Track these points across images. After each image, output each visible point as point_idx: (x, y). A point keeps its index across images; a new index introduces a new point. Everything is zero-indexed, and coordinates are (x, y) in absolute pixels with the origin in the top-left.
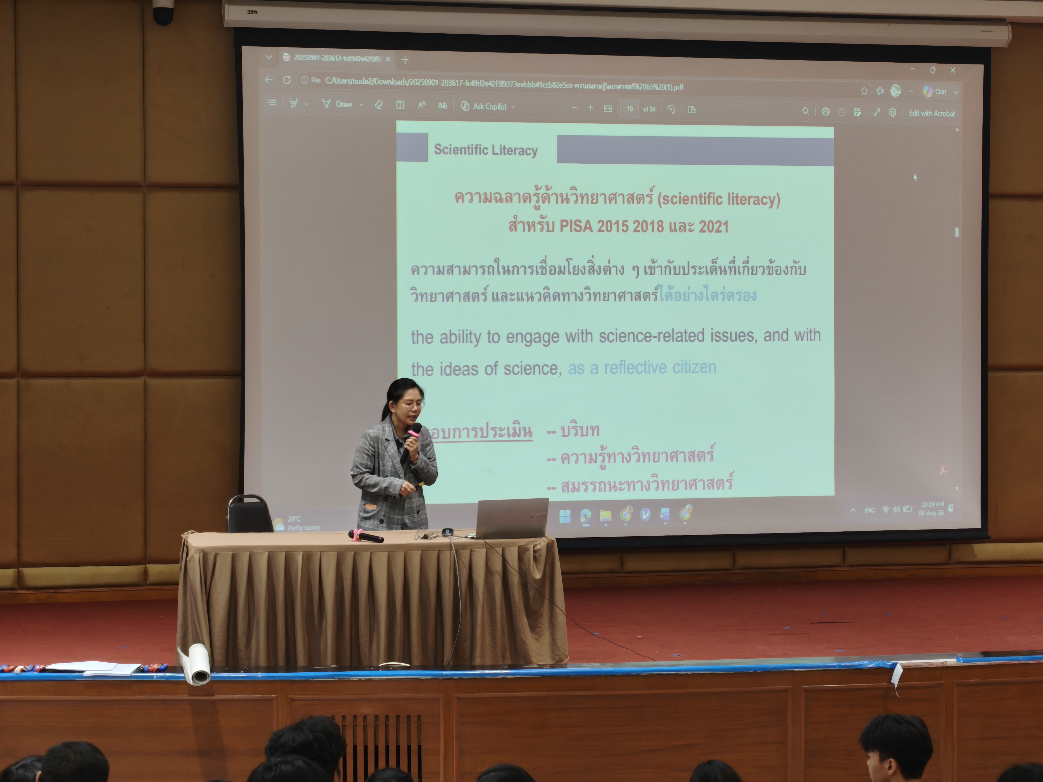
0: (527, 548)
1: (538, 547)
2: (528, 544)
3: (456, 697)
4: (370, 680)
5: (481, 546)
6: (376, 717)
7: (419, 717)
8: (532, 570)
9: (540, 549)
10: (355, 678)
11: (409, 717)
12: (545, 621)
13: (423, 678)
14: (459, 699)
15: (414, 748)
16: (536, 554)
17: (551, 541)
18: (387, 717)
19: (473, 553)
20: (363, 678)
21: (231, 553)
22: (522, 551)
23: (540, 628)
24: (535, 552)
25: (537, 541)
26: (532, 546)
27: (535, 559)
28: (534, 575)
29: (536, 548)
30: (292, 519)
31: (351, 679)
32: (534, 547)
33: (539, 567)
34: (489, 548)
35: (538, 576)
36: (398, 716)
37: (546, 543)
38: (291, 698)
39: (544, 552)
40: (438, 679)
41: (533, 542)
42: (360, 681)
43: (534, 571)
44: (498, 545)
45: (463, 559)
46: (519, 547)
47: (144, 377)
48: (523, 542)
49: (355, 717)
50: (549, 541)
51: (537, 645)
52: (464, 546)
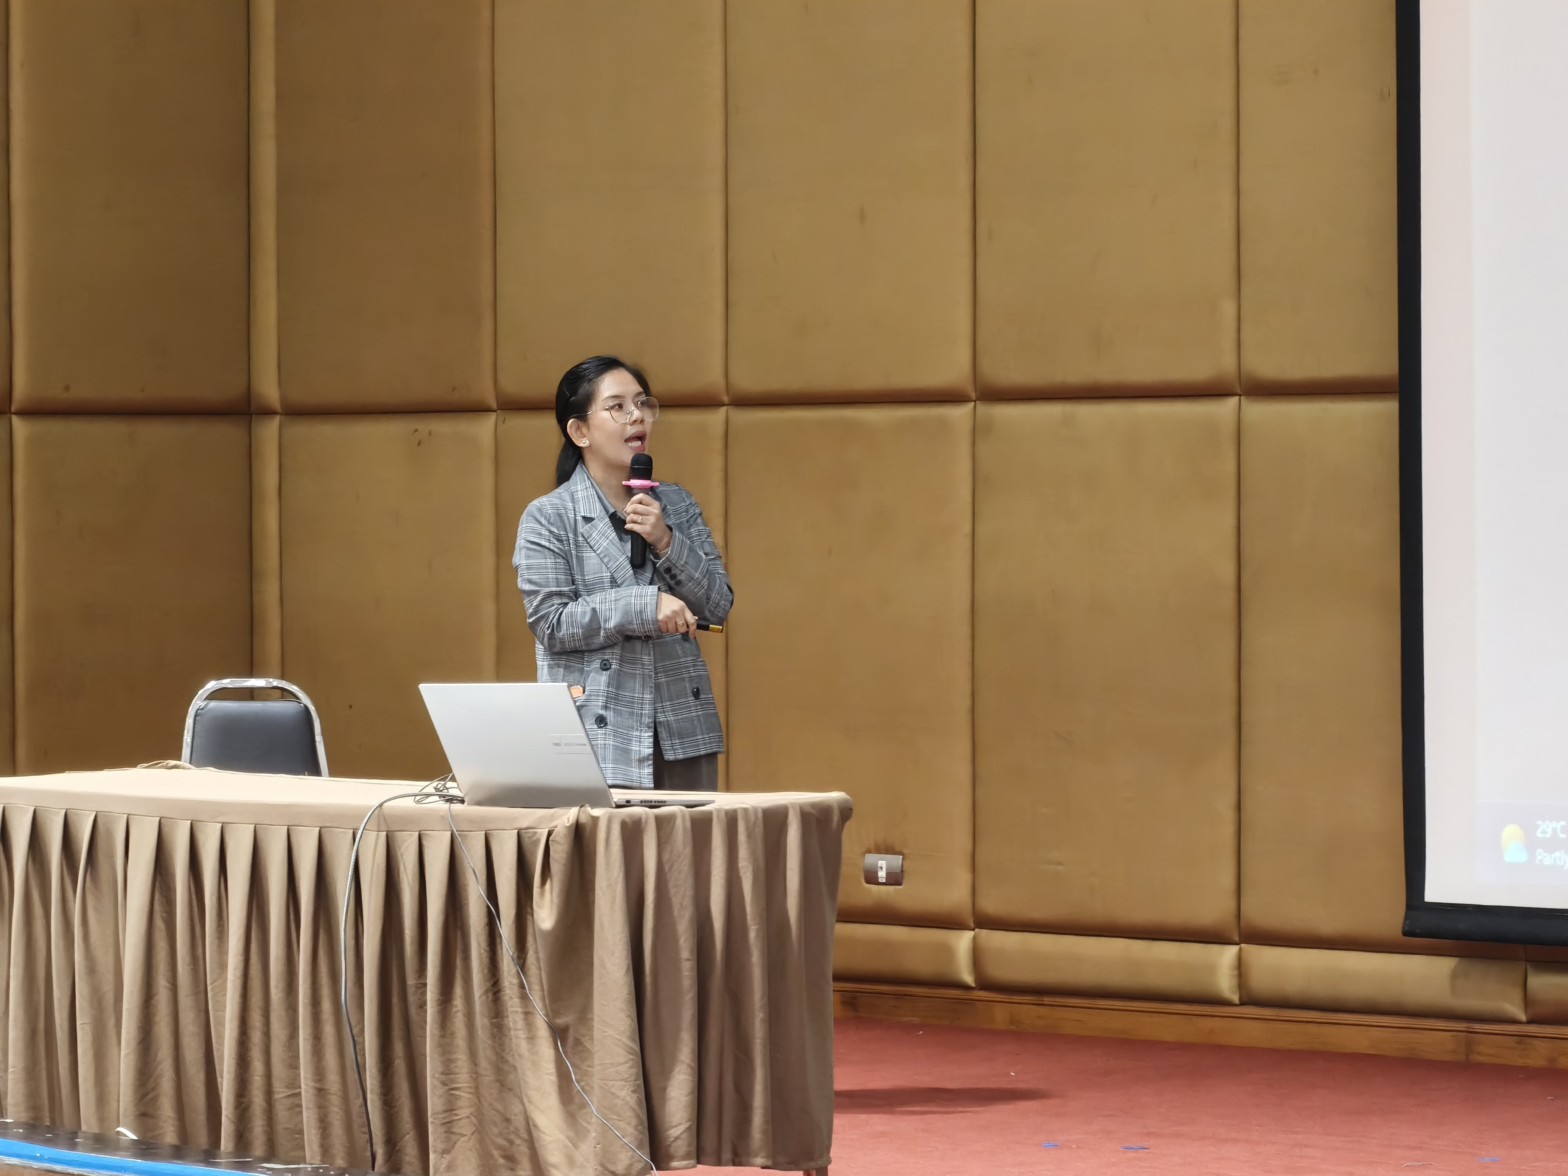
0: (538, 836)
1: (554, 834)
2: (540, 821)
5: (439, 821)
9: (557, 838)
16: (550, 857)
17: (590, 819)
19: (424, 842)
22: (524, 842)
24: (547, 848)
25: (558, 816)
26: (548, 829)
27: (548, 870)
29: (550, 838)
30: (1547, 828)
32: (550, 834)
33: (553, 894)
35: (547, 921)
37: (574, 823)
39: (561, 852)
41: (552, 818)
43: (541, 905)
44: (476, 822)
45: (404, 857)
46: (519, 829)
47: (1237, 398)
50: (583, 819)
51: (572, 1134)
52: (407, 820)
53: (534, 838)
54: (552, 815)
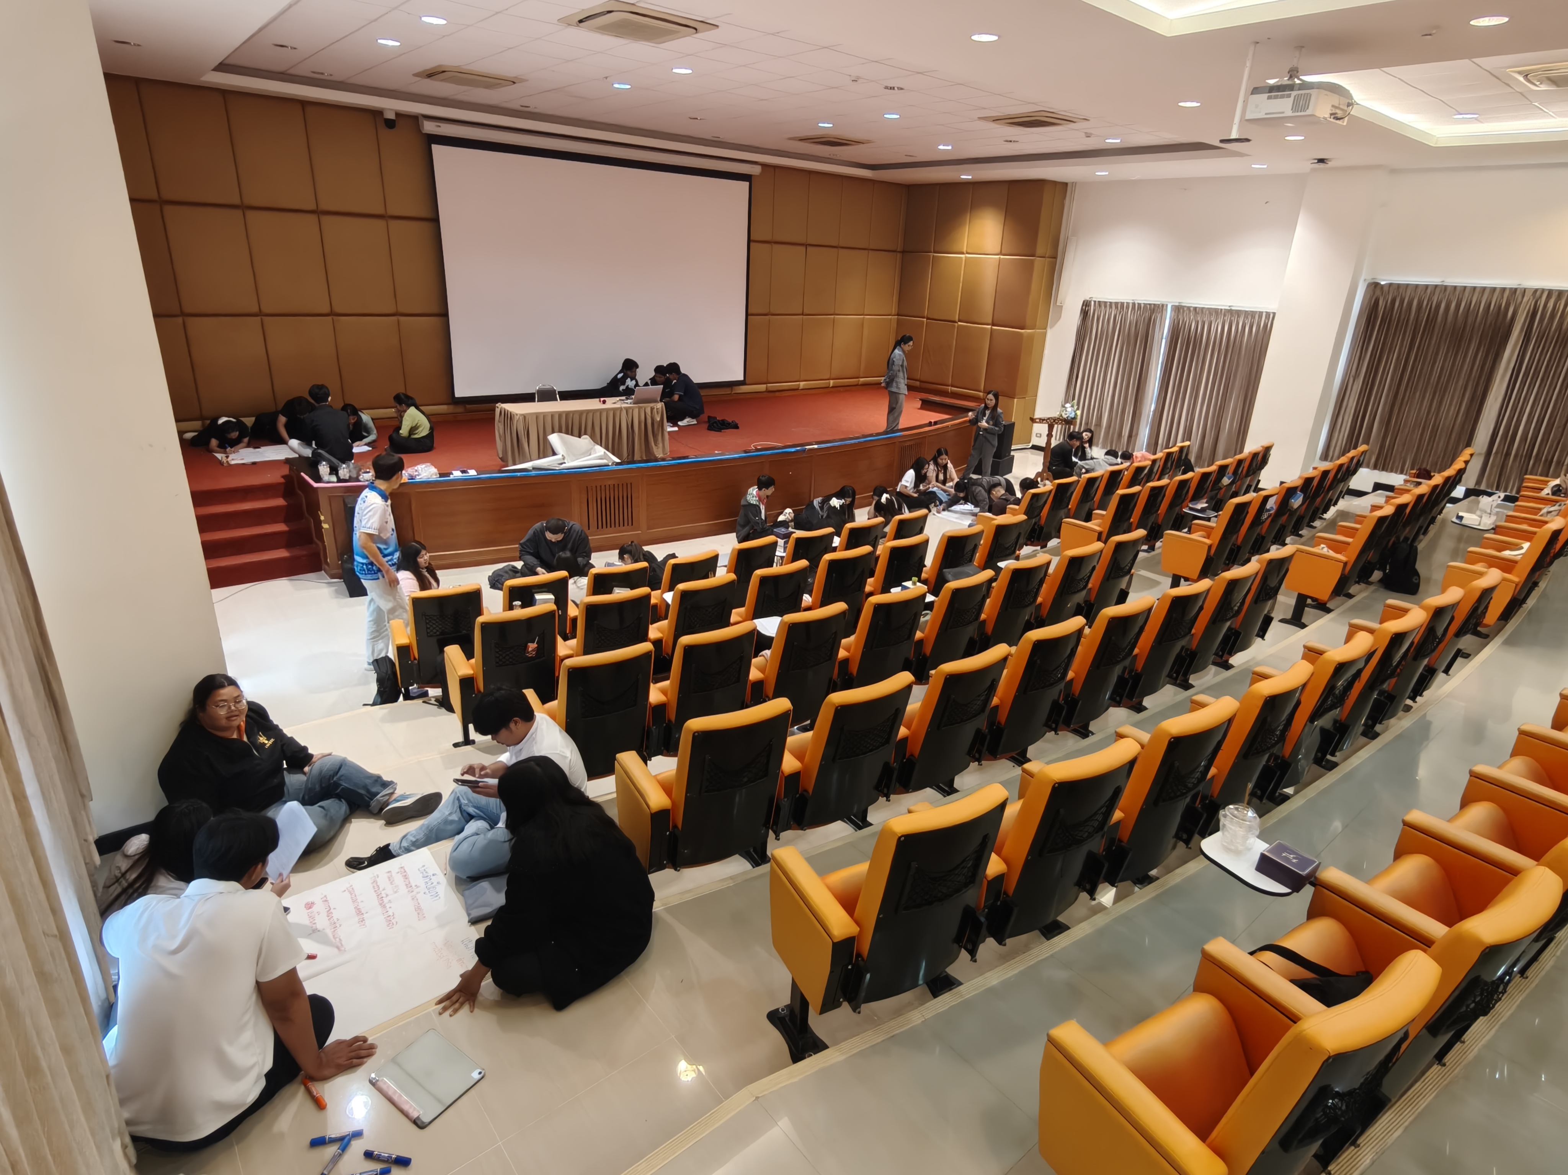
0: (654, 408)
7: (631, 483)
11: (626, 484)
12: (660, 438)
15: (629, 496)
22: (652, 409)
23: (658, 441)
27: (657, 412)
34: (640, 408)
35: (658, 419)
36: (623, 484)
38: (577, 480)
46: (651, 407)
48: (652, 405)
49: (605, 486)
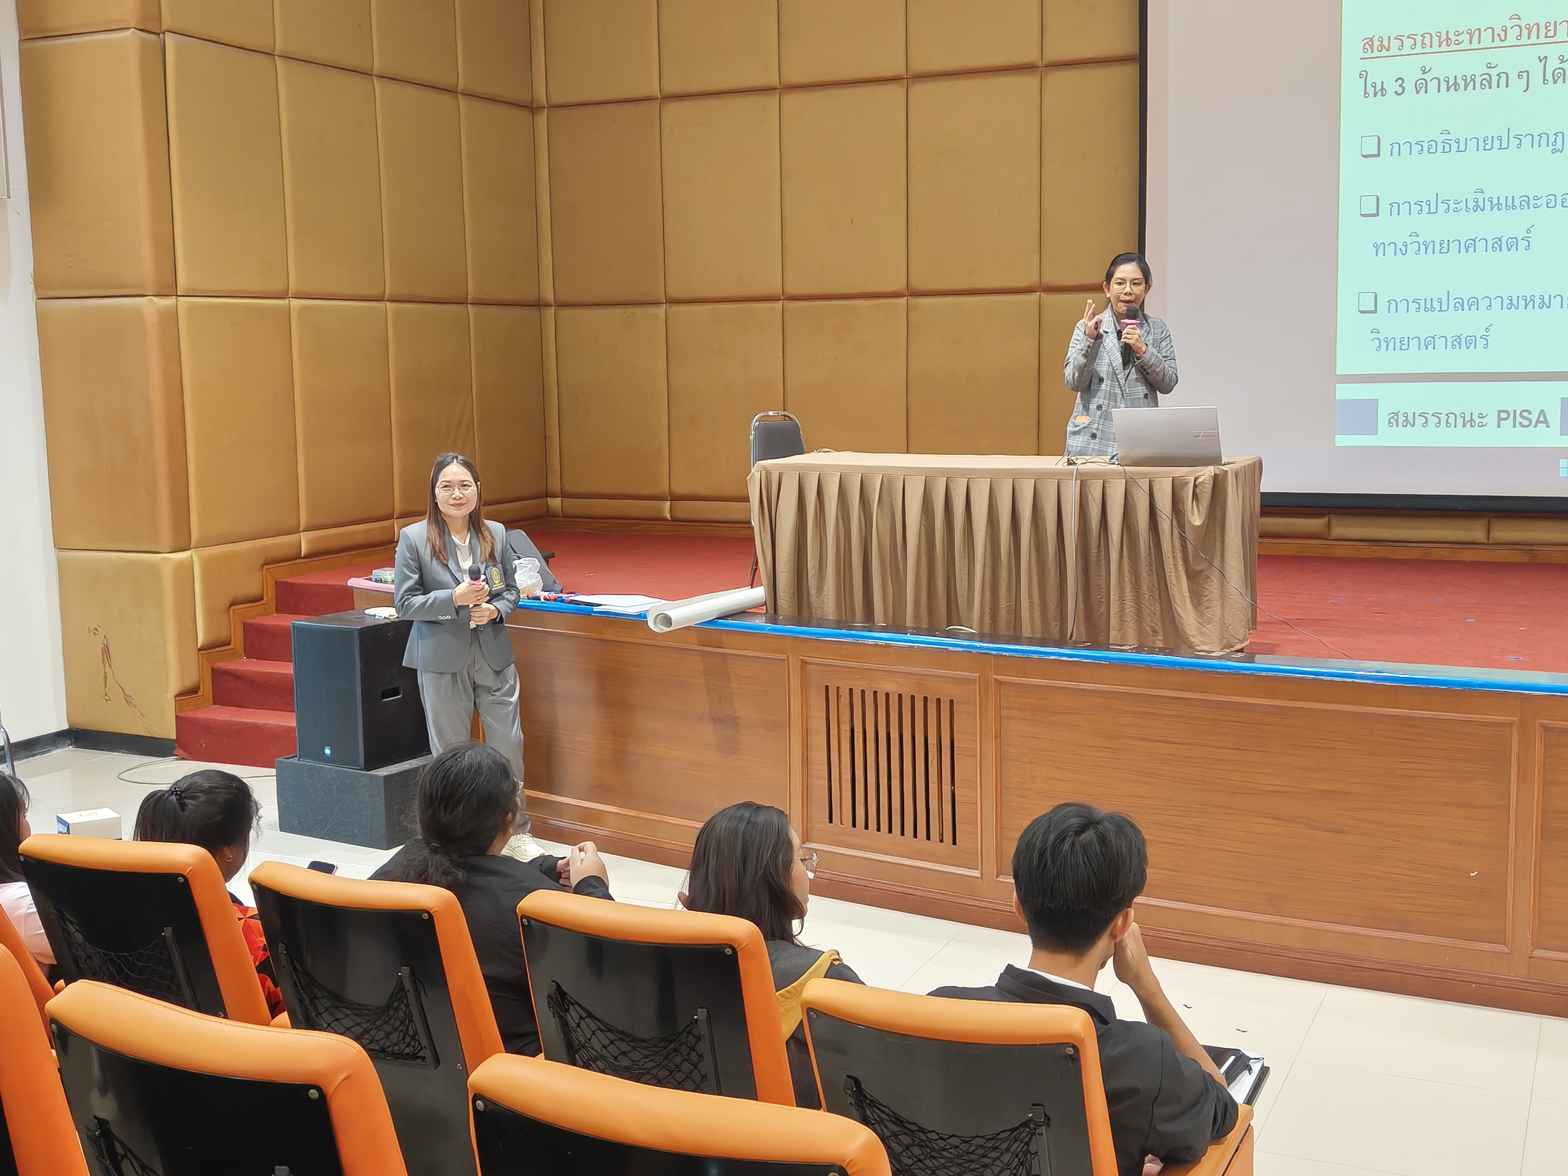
0: (1187, 481)
1: (1200, 480)
2: (1189, 473)
3: (995, 679)
4: (887, 646)
5: (1117, 474)
6: (900, 696)
7: (951, 701)
8: (1189, 514)
9: (1202, 483)
10: (870, 642)
11: (938, 700)
12: (1213, 588)
13: (951, 648)
14: (1000, 683)
15: (946, 742)
16: (1198, 490)
17: (1222, 472)
18: (913, 697)
19: (1106, 485)
20: (880, 642)
21: (798, 472)
22: (1176, 486)
23: (1206, 596)
24: (1195, 486)
25: (1202, 471)
26: (1193, 478)
27: (1196, 497)
28: (1192, 521)
29: (1197, 482)
31: (867, 642)
32: (1196, 479)
33: (1201, 508)
34: (1132, 476)
35: (1198, 521)
36: (926, 699)
37: (1213, 474)
38: (802, 660)
39: (1208, 488)
40: (971, 652)
41: (1196, 472)
42: (876, 645)
43: (1193, 514)
44: (1143, 475)
45: (1093, 492)
46: (1173, 478)
47: (1039, 293)
48: (1180, 471)
49: (875, 693)
50: (1218, 472)
51: (1200, 621)
52: (1095, 475)
53: (1184, 482)
54: (1196, 470)
